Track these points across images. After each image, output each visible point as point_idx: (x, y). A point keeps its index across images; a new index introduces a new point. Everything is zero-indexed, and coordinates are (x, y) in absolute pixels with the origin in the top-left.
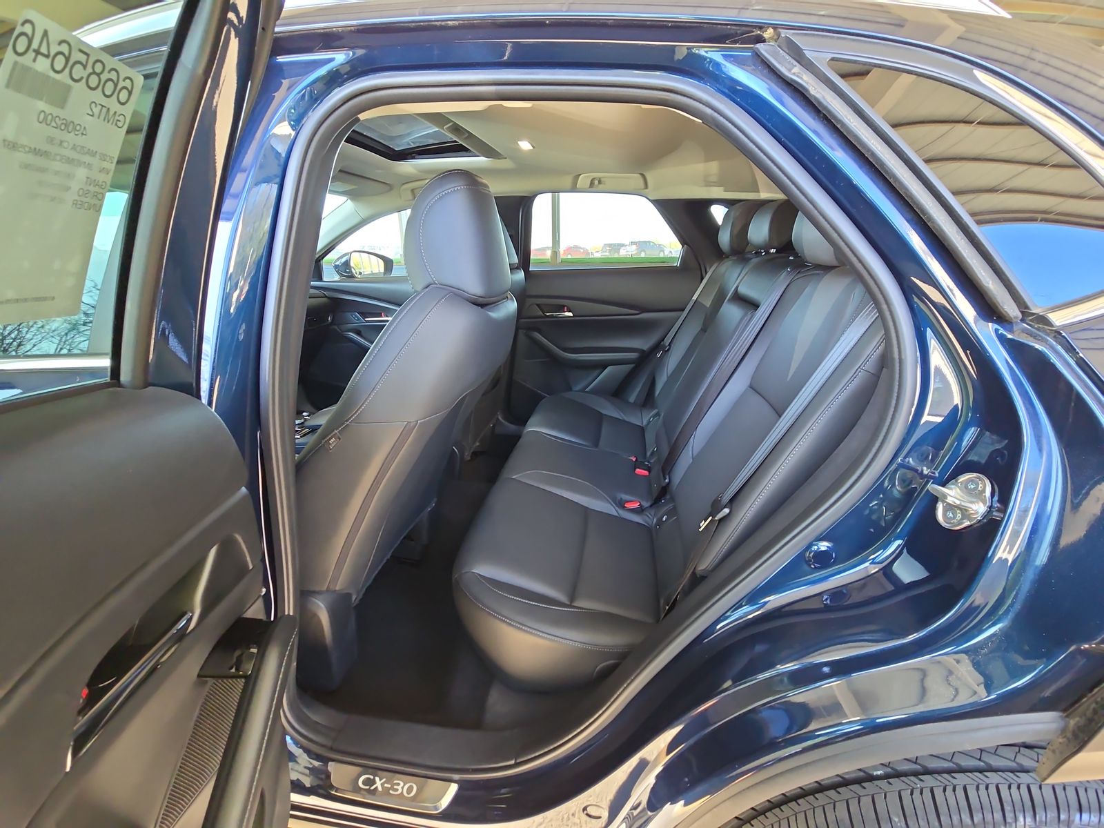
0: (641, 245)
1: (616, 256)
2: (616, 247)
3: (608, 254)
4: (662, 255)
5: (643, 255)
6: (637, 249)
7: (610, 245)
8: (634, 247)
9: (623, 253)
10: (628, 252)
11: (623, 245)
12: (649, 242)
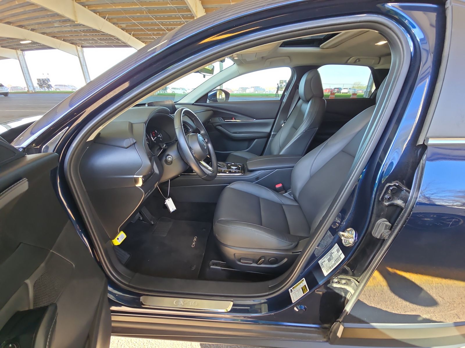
0: (256, 88)
1: (244, 93)
2: (244, 89)
3: (241, 92)
4: (264, 93)
5: (256, 93)
6: (254, 90)
7: (242, 88)
8: (253, 89)
9: (248, 92)
10: (249, 91)
11: (247, 88)
12: (259, 87)
